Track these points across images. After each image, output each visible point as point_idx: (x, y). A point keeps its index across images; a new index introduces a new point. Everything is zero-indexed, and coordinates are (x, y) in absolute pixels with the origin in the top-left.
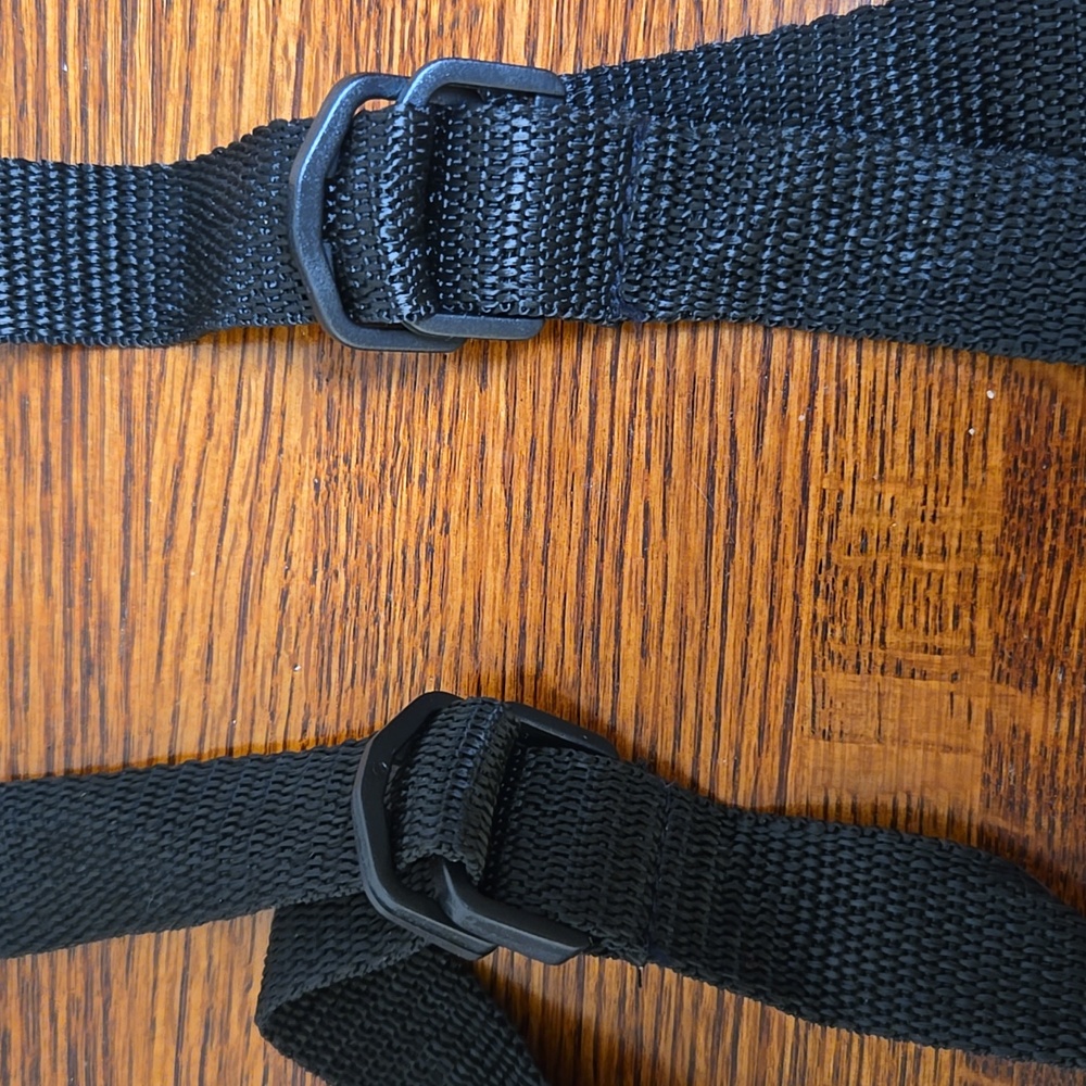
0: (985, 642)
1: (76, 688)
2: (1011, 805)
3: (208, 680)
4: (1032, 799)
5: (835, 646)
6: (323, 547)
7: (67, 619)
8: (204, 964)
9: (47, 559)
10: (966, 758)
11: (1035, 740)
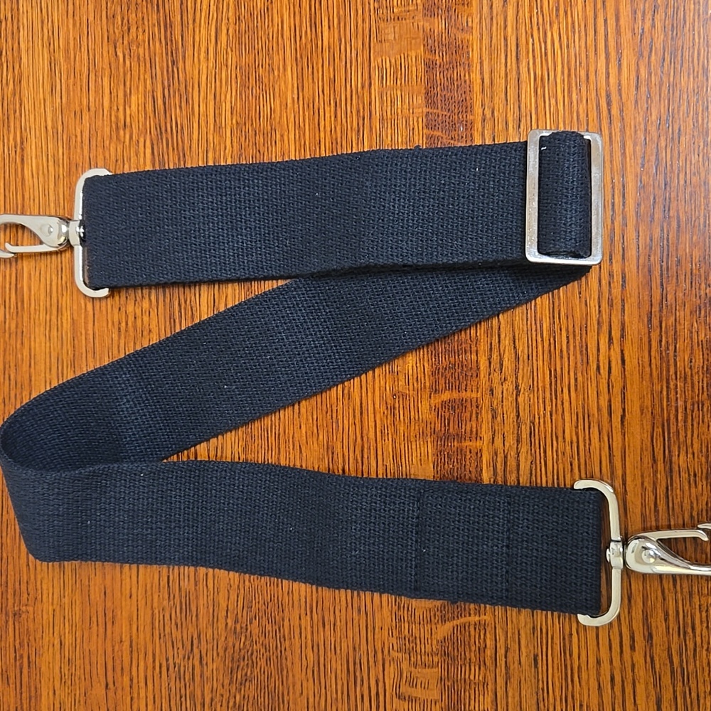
0: (420, 7)
1: (170, 69)
2: (431, 51)
3: (208, 59)
4: (437, 48)
5: (380, 15)
6: (238, 14)
7: (167, 49)
8: (212, 145)
9: (160, 33)
11: (436, 31)
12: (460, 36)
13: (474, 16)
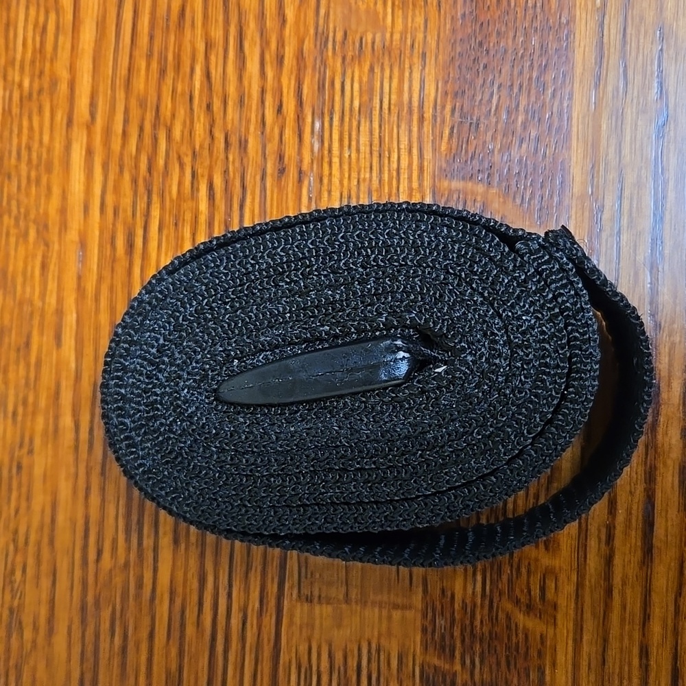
2: (443, 648)
10: (410, 614)
11: (458, 597)
12: (521, 618)
13: (562, 577)
